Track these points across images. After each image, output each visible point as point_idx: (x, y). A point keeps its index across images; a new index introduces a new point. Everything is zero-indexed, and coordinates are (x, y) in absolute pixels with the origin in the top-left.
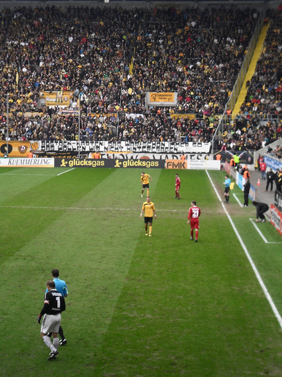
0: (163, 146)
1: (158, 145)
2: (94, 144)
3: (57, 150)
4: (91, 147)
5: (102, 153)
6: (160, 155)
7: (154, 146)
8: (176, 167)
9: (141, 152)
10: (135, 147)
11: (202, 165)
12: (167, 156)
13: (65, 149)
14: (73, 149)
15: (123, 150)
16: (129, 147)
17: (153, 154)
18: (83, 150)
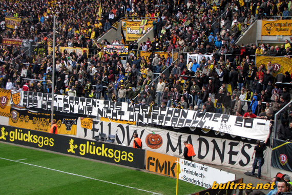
0: (183, 118)
1: (177, 114)
2: (85, 103)
3: (41, 107)
4: (81, 107)
5: (94, 120)
6: (179, 134)
7: (169, 116)
8: (161, 171)
9: (150, 125)
10: (141, 113)
11: (202, 176)
12: (189, 139)
13: (49, 107)
14: (59, 107)
15: (123, 118)
16: (132, 113)
17: (167, 131)
18: (72, 112)
